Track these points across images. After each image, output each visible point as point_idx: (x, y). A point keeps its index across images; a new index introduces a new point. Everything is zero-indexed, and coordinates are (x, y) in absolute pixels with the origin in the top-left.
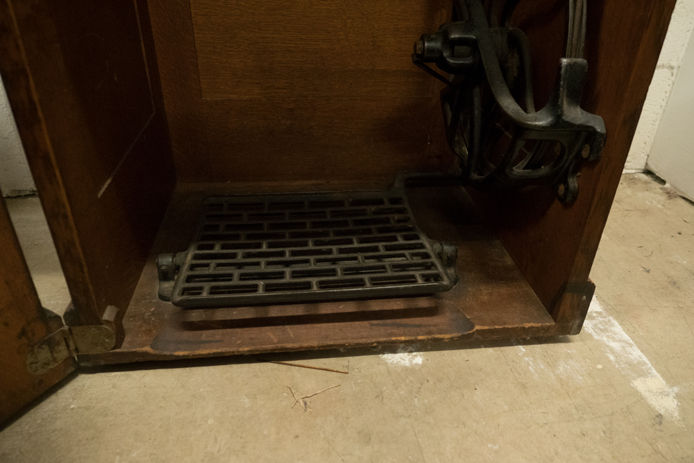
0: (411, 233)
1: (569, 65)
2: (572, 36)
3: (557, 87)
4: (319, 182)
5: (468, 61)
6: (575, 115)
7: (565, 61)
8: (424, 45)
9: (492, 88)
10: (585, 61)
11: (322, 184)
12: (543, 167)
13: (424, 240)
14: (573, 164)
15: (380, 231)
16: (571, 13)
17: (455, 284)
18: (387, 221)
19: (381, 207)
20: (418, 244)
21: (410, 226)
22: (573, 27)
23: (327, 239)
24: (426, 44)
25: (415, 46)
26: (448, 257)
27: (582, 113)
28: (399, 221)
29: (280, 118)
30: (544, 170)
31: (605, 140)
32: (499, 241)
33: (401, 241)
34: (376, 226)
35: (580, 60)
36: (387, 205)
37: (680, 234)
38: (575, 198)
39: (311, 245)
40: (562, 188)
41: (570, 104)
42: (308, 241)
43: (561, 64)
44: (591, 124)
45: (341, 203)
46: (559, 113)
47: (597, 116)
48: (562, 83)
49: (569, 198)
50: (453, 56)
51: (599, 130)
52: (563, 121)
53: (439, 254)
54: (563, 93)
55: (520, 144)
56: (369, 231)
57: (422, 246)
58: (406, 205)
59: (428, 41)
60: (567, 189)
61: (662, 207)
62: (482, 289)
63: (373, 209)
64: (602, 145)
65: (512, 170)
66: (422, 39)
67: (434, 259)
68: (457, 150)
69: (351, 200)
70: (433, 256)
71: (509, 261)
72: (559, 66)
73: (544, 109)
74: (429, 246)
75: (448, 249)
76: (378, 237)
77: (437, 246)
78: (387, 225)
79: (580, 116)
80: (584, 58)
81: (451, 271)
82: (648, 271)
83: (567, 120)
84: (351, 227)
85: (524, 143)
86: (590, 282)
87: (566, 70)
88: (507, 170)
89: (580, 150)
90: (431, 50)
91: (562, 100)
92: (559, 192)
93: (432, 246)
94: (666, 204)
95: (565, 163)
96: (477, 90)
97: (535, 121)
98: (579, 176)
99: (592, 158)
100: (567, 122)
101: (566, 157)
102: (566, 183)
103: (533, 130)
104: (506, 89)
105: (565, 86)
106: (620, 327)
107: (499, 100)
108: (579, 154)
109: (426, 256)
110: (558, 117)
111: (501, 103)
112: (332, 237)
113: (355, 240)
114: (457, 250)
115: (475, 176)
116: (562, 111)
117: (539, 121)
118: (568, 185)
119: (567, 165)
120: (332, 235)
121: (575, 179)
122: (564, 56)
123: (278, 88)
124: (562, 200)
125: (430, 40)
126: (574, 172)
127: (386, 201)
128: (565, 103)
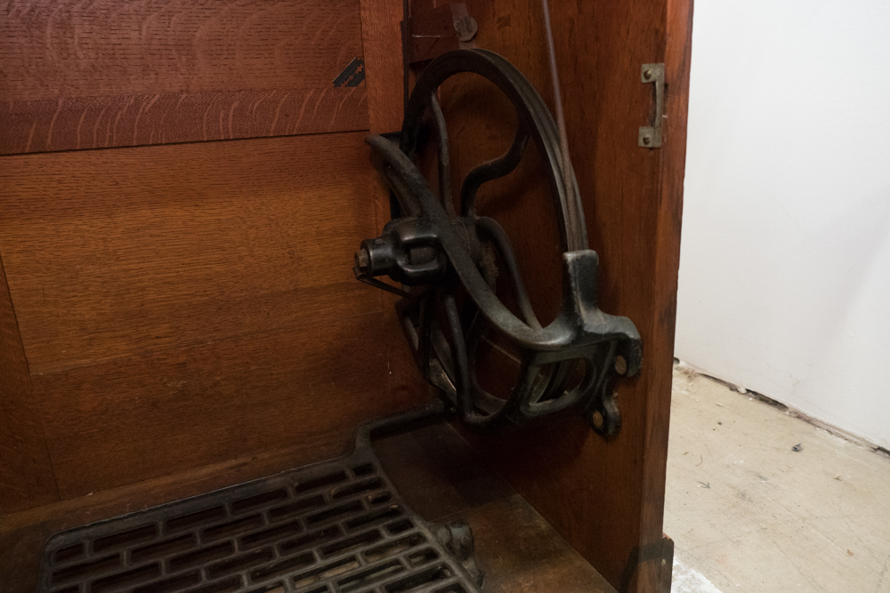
0: (398, 519)
1: (577, 261)
2: (570, 223)
3: (568, 292)
4: (241, 460)
5: (433, 266)
6: (597, 322)
7: (570, 256)
8: (369, 254)
9: (476, 300)
10: (594, 252)
11: (245, 464)
12: (566, 392)
13: (421, 527)
14: (605, 384)
15: (352, 525)
16: (562, 196)
17: (481, 585)
18: (358, 506)
19: (344, 485)
20: (413, 535)
21: (395, 506)
22: (568, 211)
23: (271, 563)
24: (371, 253)
25: (356, 257)
26: (461, 545)
27: (605, 318)
28: (376, 501)
29: (165, 380)
30: (569, 397)
31: (642, 347)
32: (519, 495)
33: (388, 538)
34: (343, 520)
35: (588, 252)
36: (353, 480)
37: (720, 424)
38: (618, 427)
39: (246, 583)
40: (597, 417)
41: (588, 309)
42: (240, 576)
43: (566, 261)
44: (620, 330)
45: (281, 493)
46: (579, 323)
47: (623, 317)
48: (573, 285)
49: (611, 431)
50: (410, 263)
51: (632, 336)
52: (586, 332)
53: (447, 544)
54: (578, 296)
55: (534, 372)
56: (334, 531)
57: (420, 538)
58: (380, 473)
59: (373, 249)
60: (606, 417)
61: (686, 393)
62: (520, 581)
63: (333, 491)
64: (640, 355)
65: (529, 406)
66: (365, 246)
67: (445, 558)
68: (434, 379)
69: (296, 484)
70: (442, 552)
71: (542, 524)
72: (564, 264)
73: (556, 321)
74: (433, 537)
75: (459, 532)
76: (352, 539)
77: (442, 532)
78: (361, 514)
79: (605, 323)
80: (591, 247)
81: (469, 565)
82: (708, 486)
83: (590, 331)
84: (306, 531)
85: (538, 369)
86: (666, 538)
87: (574, 267)
88: (522, 408)
89: (612, 365)
90: (380, 260)
91: (579, 307)
92: (595, 422)
93: (434, 534)
94: (690, 388)
95: (596, 382)
96: (450, 301)
97: (550, 339)
98: (616, 398)
99: (631, 374)
100: (591, 333)
101: (594, 378)
102: (601, 409)
103: (548, 351)
104: (494, 298)
105: (578, 288)
106: (709, 582)
107: (490, 315)
108: (612, 371)
109: (431, 555)
110: (579, 329)
111: (494, 319)
112: (279, 558)
113: (316, 555)
114: (471, 530)
115: (472, 417)
116: (582, 321)
117: (555, 338)
118: (606, 412)
119: (598, 385)
120: (277, 554)
121: (613, 403)
122: (567, 250)
123: (157, 337)
124: (602, 432)
125: (376, 246)
126: (609, 393)
127: (349, 473)
128: (582, 309)
